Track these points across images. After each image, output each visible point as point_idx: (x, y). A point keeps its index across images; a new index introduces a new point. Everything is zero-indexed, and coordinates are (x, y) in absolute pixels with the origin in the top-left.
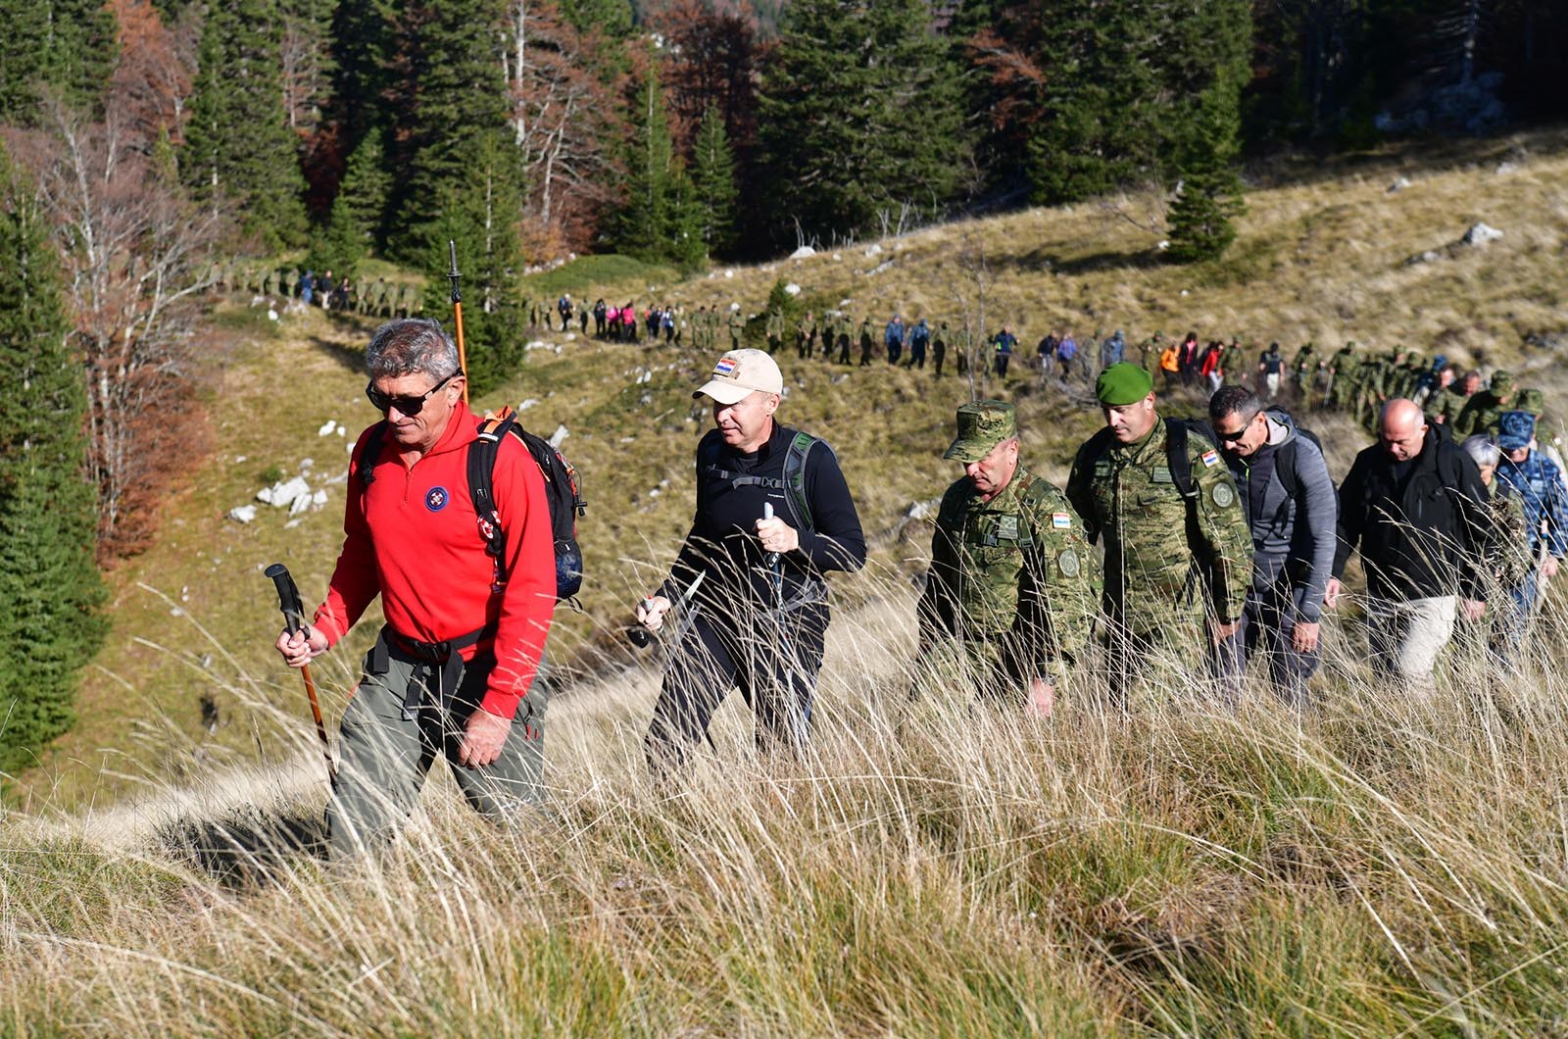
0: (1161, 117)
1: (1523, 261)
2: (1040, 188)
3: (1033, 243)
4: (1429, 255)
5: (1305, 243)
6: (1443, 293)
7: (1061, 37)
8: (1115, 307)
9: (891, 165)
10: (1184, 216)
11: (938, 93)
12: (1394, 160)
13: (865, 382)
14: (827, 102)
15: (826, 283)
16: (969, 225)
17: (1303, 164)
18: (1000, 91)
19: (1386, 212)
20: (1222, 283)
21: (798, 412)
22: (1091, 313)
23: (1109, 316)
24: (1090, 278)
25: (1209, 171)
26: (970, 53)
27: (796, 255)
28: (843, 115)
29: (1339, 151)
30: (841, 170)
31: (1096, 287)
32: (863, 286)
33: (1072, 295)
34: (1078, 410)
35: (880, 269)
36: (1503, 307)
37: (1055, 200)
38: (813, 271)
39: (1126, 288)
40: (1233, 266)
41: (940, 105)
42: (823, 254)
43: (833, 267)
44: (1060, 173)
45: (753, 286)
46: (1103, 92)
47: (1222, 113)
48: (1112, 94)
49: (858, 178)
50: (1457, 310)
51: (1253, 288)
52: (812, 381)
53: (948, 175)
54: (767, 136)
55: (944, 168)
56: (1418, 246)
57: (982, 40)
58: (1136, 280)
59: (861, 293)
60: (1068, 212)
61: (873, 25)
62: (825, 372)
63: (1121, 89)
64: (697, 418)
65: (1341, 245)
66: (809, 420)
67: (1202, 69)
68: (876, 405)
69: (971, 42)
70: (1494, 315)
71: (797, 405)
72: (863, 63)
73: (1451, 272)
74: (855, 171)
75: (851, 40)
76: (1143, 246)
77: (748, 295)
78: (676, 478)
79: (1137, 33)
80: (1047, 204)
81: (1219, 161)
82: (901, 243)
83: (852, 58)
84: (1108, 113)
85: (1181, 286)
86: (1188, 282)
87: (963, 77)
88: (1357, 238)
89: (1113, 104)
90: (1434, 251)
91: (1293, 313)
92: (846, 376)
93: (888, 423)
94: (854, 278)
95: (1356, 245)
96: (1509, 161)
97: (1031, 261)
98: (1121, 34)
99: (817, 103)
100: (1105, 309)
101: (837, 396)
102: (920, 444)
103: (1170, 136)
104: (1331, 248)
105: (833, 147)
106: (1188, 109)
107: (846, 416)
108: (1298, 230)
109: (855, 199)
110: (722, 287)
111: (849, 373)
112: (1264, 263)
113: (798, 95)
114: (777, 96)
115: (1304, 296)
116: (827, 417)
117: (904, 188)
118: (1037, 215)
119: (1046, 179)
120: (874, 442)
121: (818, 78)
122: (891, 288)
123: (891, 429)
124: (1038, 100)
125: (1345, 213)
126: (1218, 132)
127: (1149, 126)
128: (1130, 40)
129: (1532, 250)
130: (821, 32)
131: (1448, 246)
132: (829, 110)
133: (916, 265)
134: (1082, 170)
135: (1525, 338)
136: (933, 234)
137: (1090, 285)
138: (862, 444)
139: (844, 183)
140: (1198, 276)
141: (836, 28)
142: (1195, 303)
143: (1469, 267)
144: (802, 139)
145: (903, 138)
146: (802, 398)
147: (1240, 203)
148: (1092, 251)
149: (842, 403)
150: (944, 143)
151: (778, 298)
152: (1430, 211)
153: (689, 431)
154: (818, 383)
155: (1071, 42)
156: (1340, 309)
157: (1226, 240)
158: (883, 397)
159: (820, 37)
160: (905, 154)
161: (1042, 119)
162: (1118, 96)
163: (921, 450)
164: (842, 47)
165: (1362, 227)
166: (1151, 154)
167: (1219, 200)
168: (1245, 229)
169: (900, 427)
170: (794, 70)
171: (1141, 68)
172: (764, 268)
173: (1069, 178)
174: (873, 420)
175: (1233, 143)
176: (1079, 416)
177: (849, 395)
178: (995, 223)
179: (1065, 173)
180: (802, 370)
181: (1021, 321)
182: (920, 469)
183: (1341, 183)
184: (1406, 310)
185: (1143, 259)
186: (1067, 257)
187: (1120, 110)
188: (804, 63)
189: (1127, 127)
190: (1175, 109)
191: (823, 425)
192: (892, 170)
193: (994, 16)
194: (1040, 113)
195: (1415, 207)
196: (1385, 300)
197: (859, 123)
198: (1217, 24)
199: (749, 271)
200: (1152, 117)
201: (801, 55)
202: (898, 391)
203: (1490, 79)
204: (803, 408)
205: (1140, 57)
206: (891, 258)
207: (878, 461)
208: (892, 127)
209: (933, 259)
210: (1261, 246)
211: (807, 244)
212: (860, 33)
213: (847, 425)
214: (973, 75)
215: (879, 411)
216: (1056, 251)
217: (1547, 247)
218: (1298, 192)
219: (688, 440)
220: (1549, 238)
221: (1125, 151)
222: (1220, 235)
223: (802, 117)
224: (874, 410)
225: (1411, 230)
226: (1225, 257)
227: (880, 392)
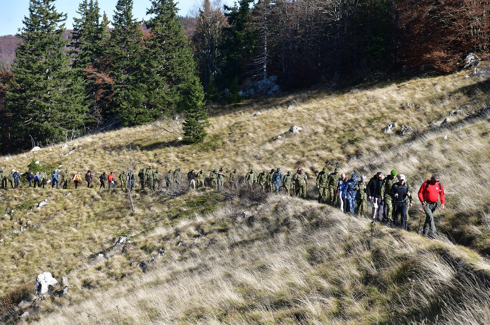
0: (166, 94)
1: (313, 137)
2: (126, 121)
3: (131, 140)
4: (279, 137)
5: (231, 135)
6: (290, 149)
7: (118, 67)
8: (170, 161)
9: (60, 115)
10: (188, 128)
11: (76, 88)
12: (250, 105)
13: (78, 195)
14: (34, 93)
15: (49, 159)
16: (101, 135)
17: (218, 108)
18: (97, 87)
19: (257, 123)
20: (207, 150)
21: (53, 208)
22: (161, 164)
23: (168, 164)
24: (157, 151)
25: (196, 112)
26: (85, 74)
27: (33, 150)
28: (40, 98)
29: (229, 104)
30: (41, 118)
31: (160, 154)
32: (66, 159)
33: (152, 158)
34: (171, 198)
35: (70, 153)
36: (314, 153)
37: (132, 124)
38: (42, 156)
39: (172, 154)
40: (208, 144)
41: (76, 93)
42: (46, 149)
43: (50, 153)
44: (133, 115)
45: (19, 162)
46: (145, 86)
47: (198, 91)
48: (149, 86)
49: (48, 120)
50: (298, 154)
51: (219, 151)
52: (56, 196)
54: (10, 107)
55: (80, 115)
56: (275, 134)
57: (89, 69)
58: (174, 151)
59: (66, 162)
60: (138, 128)
61: (49, 65)
62: (62, 192)
63: (151, 85)
64: (9, 214)
65: (245, 135)
66: (58, 211)
67: (179, 77)
68: (85, 203)
69: (85, 70)
70: (313, 156)
71: (52, 205)
72: (46, 79)
73: (291, 142)
74: (46, 118)
75: (41, 70)
76: (172, 139)
77: (18, 166)
78: (7, 237)
79: (155, 65)
80: (129, 126)
81: (200, 108)
82: (76, 143)
83: (42, 77)
84: (148, 93)
85: (192, 152)
86: (194, 151)
87: (83, 83)
88: (251, 132)
89: (149, 90)
90: (280, 135)
91: (239, 159)
92: (70, 193)
93: (92, 209)
94: (61, 157)
95: (251, 135)
96: (291, 104)
97: (132, 146)
98: (150, 65)
99: (30, 94)
100: (165, 162)
101: (68, 201)
102: (109, 216)
103: (171, 100)
104: (242, 136)
105: (37, 109)
106: (175, 91)
107: (74, 208)
108: (227, 131)
109: (47, 129)
110: (6, 163)
111: (70, 192)
112: (219, 142)
113: (22, 91)
114: (13, 92)
115: (239, 153)
116: (65, 209)
117: (67, 124)
118: (125, 130)
119: (127, 117)
120: (89, 216)
121: (30, 85)
122: (78, 160)
123: (94, 211)
124: (112, 90)
125: (243, 124)
126: (198, 98)
127: (163, 97)
128: (153, 67)
129: (316, 133)
130: (29, 67)
131: (285, 133)
132: (35, 96)
133: (86, 150)
134: (140, 113)
135: (326, 163)
136: (88, 139)
137: (157, 154)
138: (85, 217)
139: (42, 122)
140: (197, 148)
141: (35, 66)
142: (199, 158)
143: (297, 140)
144: (25, 107)
145: (64, 106)
146: (53, 202)
147: (207, 122)
148: (153, 142)
149: (71, 203)
150: (79, 106)
151: (32, 166)
152: (272, 122)
153: (7, 219)
154: (59, 196)
155: (122, 69)
156: (256, 157)
157: (204, 135)
158: (87, 200)
159: (28, 69)
160: (64, 111)
162: (151, 87)
163: (110, 218)
164: (38, 73)
165: (251, 129)
166: (164, 107)
167: (200, 121)
168: (208, 131)
169: (98, 210)
170: (20, 81)
171: (157, 77)
172: (21, 155)
173: (136, 117)
174: (85, 209)
175: (203, 102)
176: (171, 200)
177: (72, 200)
178: (112, 134)
179: (135, 115)
180: (51, 192)
181: (134, 168)
182: (112, 225)
183: (235, 114)
184: (280, 156)
185: (175, 143)
186: (144, 145)
187: (152, 92)
188: (23, 79)
189: (155, 98)
190: (171, 91)
191: (65, 212)
192: (61, 117)
193: (92, 61)
194: (113, 95)
195: (267, 121)
196: (272, 153)
197: (46, 100)
198: (183, 61)
199: (15, 157)
200: (164, 94)
201: (22, 76)
202: (93, 197)
203: (273, 78)
204: (55, 207)
205: (157, 73)
206: (74, 149)
207: (93, 223)
208: (60, 101)
209: (92, 148)
210: (216, 137)
211: (36, 146)
212: (45, 68)
213: (75, 211)
214: (86, 82)
215: (86, 205)
216: (139, 142)
217: (320, 132)
218: (221, 118)
219: (7, 222)
220: (320, 130)
221: (155, 107)
222: (202, 133)
223: (24, 99)
224: (84, 205)
225: (268, 129)
226: (205, 141)
227: (85, 198)
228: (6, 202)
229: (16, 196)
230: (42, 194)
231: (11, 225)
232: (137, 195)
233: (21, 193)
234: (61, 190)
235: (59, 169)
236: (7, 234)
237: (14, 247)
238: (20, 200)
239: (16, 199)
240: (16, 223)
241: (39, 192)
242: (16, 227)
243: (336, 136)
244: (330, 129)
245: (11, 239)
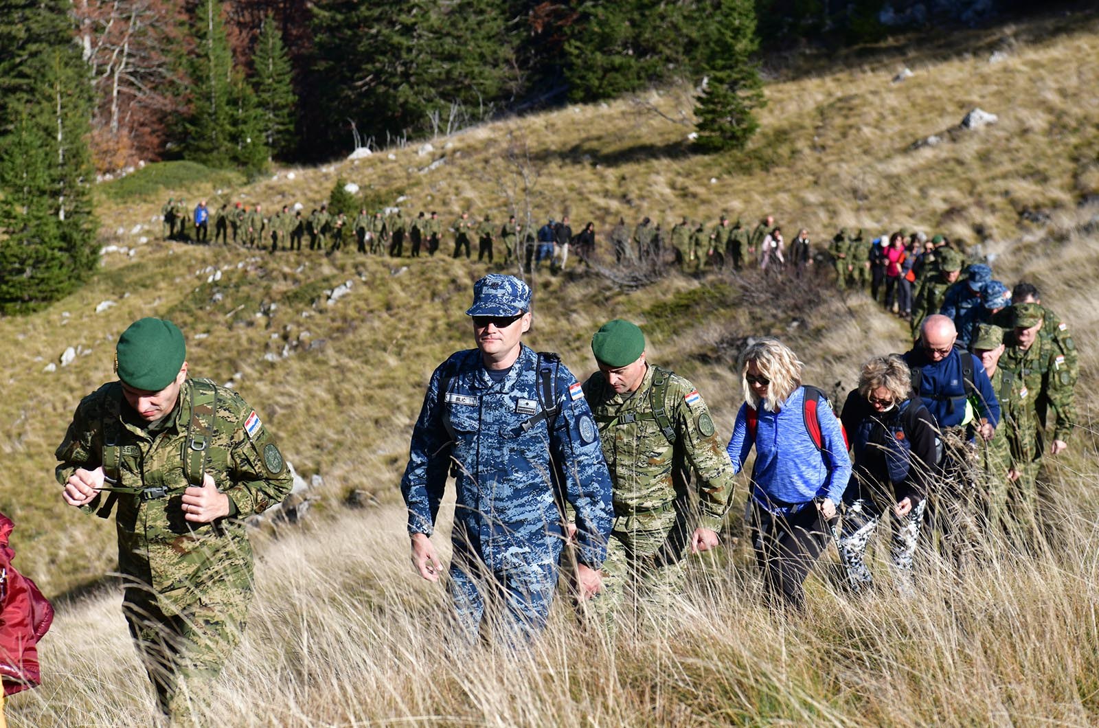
0: (685, 17)
1: (1016, 143)
2: (577, 87)
3: (573, 139)
4: (932, 140)
5: (821, 131)
6: (946, 174)
8: (651, 195)
9: (438, 69)
10: (710, 109)
12: (899, 51)
13: (423, 273)
14: (377, 12)
15: (383, 181)
16: (513, 123)
17: (817, 57)
19: (892, 100)
20: (747, 171)
21: (361, 304)
22: (629, 202)
23: (645, 204)
24: (627, 169)
25: (731, 68)
27: (353, 156)
28: (392, 23)
29: (848, 44)
30: (393, 75)
31: (632, 177)
32: (418, 183)
33: (611, 186)
34: (619, 294)
35: (433, 167)
36: (1001, 185)
37: (592, 97)
38: (370, 171)
40: (756, 155)
41: (482, 12)
42: (379, 154)
43: (389, 166)
44: (594, 72)
45: (315, 186)
47: (740, 14)
49: (408, 82)
50: (960, 189)
51: (776, 174)
52: (373, 274)
53: (491, 78)
54: (321, 45)
55: (487, 70)
56: (921, 131)
58: (668, 170)
59: (416, 190)
60: (604, 108)
62: (385, 265)
64: (266, 313)
65: (853, 131)
66: (371, 311)
68: (434, 295)
70: (994, 193)
71: (360, 297)
73: (953, 155)
74: (406, 76)
76: (674, 138)
77: (310, 195)
78: (248, 370)
80: (585, 101)
81: (740, 58)
82: (451, 142)
84: (636, 16)
85: (710, 174)
86: (716, 171)
88: (867, 125)
89: (641, 7)
90: (936, 135)
91: (812, 197)
92: (405, 269)
93: (446, 310)
94: (409, 176)
95: (867, 131)
96: (1000, 50)
97: (573, 155)
99: (367, 13)
100: (642, 198)
101: (397, 288)
103: (695, 35)
104: (844, 135)
105: (384, 53)
106: (709, 10)
107: (406, 307)
108: (813, 119)
109: (406, 102)
110: (285, 188)
111: (408, 266)
112: (784, 150)
113: (349, 7)
115: (822, 181)
116: (389, 307)
117: (452, 89)
118: (576, 111)
119: (582, 78)
120: (434, 329)
122: (443, 184)
123: (448, 317)
125: (856, 102)
126: (737, 32)
127: (675, 27)
129: (1024, 132)
131: (949, 131)
132: (378, 20)
133: (466, 162)
134: (615, 69)
135: (1021, 214)
136: (481, 133)
137: (627, 176)
138: (422, 332)
139: (396, 86)
140: (725, 165)
142: (724, 189)
143: (969, 149)
144: (354, 47)
145: (449, 44)
146: (364, 290)
147: (760, 96)
148: (627, 144)
149: (402, 294)
150: (487, 47)
151: (339, 201)
152: (932, 98)
153: (259, 325)
154: (379, 275)
156: (855, 192)
157: (750, 130)
158: (440, 287)
160: (451, 58)
161: (577, 21)
165: (873, 115)
166: (677, 52)
167: (741, 93)
168: (767, 120)
172: (325, 169)
173: (604, 77)
174: (432, 309)
175: (752, 41)
176: (621, 298)
177: (408, 286)
178: (537, 121)
179: (600, 73)
180: (363, 264)
183: (851, 74)
184: (914, 191)
185: (675, 150)
186: (607, 150)
187: (647, 13)
189: (655, 28)
190: (698, 10)
191: (385, 315)
192: (440, 73)
194: (575, 17)
195: (918, 94)
196: (895, 182)
197: (408, 30)
199: (310, 172)
200: (677, 18)
202: (453, 281)
204: (366, 300)
206: (442, 156)
208: (438, 33)
209: (481, 156)
210: (781, 135)
211: (363, 145)
213: (407, 314)
215: (437, 300)
216: (595, 144)
217: (1037, 129)
218: (812, 84)
219: (258, 334)
220: (1038, 121)
221: (654, 50)
222: (744, 126)
223: (354, 26)
224: (432, 300)
225: (915, 117)
226: (749, 146)
227: (437, 282)
228: (264, 283)
229: (287, 270)
230: (342, 268)
231: (263, 341)
232: (553, 280)
233: (299, 264)
234: (387, 258)
235: (397, 206)
236: (249, 361)
237: (259, 394)
238: (296, 281)
239: (285, 277)
240: (275, 336)
241: (338, 262)
242: (273, 346)
243: (1073, 140)
244: (1066, 120)
245: (256, 375)
